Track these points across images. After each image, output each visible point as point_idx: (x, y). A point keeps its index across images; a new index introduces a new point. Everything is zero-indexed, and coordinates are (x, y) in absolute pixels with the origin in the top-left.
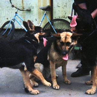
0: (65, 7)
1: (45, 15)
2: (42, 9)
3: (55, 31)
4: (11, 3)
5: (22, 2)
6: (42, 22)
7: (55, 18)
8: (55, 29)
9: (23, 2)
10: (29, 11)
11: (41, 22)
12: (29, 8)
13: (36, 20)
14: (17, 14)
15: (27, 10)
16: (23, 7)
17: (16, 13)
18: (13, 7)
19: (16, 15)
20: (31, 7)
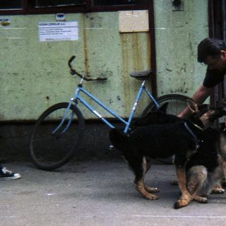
0: (183, 71)
2: (136, 77)
4: (70, 66)
5: (86, 64)
7: (162, 93)
9: (88, 62)
10: (102, 80)
11: (136, 103)
12: (102, 74)
13: (119, 99)
14: (82, 89)
15: (99, 79)
16: (87, 73)
17: (80, 86)
18: (73, 74)
19: (80, 90)
20: (107, 71)
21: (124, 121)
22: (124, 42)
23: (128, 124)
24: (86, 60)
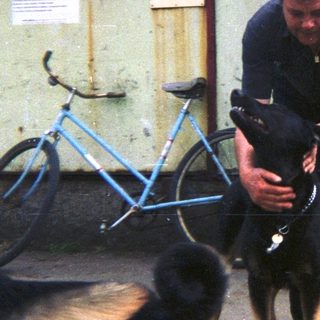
1: (187, 113)
2: (174, 92)
3: (226, 176)
5: (90, 66)
6: (172, 141)
7: (227, 125)
8: (227, 171)
9: (95, 63)
10: (117, 98)
11: (168, 143)
12: (119, 87)
13: (148, 135)
14: (68, 113)
15: (110, 96)
16: (94, 84)
17: (67, 107)
18: (53, 84)
19: (65, 116)
20: (127, 81)
21: (142, 178)
22: (158, 25)
23: (149, 183)
24: (92, 60)
